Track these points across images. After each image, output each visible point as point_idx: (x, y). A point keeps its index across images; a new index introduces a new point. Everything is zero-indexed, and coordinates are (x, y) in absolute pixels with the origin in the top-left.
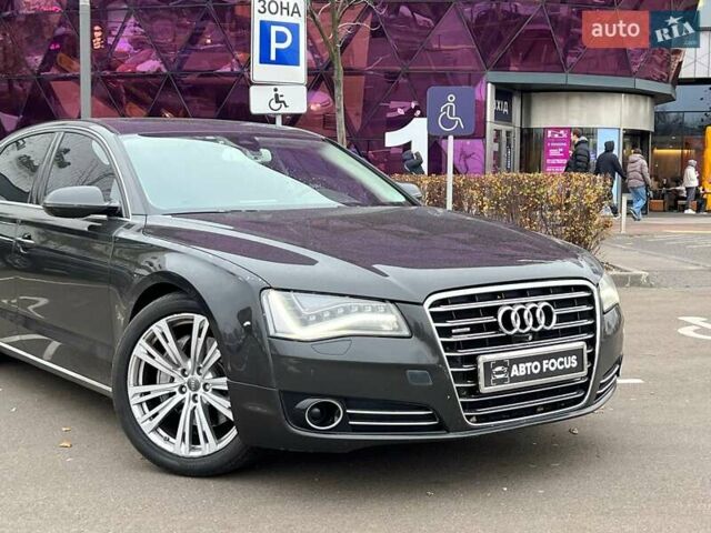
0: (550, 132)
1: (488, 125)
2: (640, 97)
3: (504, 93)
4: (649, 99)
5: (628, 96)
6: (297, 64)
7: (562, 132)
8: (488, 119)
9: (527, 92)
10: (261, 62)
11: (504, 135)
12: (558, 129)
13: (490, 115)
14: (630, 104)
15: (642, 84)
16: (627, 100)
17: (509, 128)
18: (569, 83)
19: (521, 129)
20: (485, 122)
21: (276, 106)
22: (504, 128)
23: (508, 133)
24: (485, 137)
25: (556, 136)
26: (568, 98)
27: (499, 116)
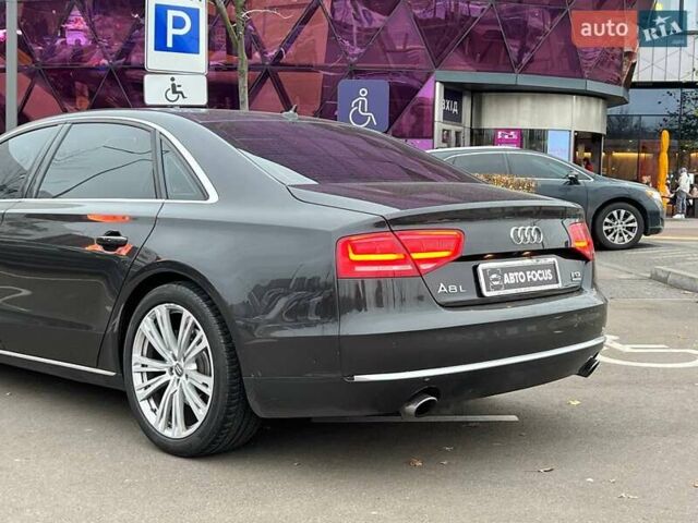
0: (500, 133)
1: (436, 124)
2: (592, 99)
3: (453, 92)
4: (601, 101)
5: (579, 98)
6: (197, 52)
7: (512, 133)
8: (436, 119)
9: (478, 92)
10: (156, 49)
11: (453, 135)
12: (508, 130)
13: (438, 115)
14: (582, 106)
15: (593, 86)
16: (579, 102)
17: (459, 128)
18: (519, 83)
19: (472, 130)
20: (433, 121)
21: (172, 96)
22: (453, 128)
23: (457, 133)
24: (432, 137)
25: (506, 137)
26: (519, 99)
27: (448, 116)
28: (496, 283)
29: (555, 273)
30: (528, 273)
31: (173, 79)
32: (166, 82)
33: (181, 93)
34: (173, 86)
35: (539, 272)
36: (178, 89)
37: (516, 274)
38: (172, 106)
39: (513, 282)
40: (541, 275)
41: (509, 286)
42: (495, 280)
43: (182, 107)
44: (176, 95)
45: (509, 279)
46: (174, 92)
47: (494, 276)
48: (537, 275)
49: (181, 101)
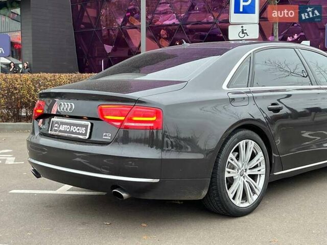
10: (235, 13)
28: (56, 128)
29: (86, 130)
30: (72, 127)
31: (242, 27)
32: (239, 28)
33: (246, 33)
34: (243, 30)
35: (78, 128)
36: (245, 32)
37: (66, 126)
38: (241, 40)
39: (63, 130)
40: (78, 130)
41: (61, 131)
42: (56, 127)
43: (246, 40)
44: (244, 35)
45: (62, 128)
46: (243, 33)
47: (56, 125)
48: (76, 129)
49: (246, 37)
